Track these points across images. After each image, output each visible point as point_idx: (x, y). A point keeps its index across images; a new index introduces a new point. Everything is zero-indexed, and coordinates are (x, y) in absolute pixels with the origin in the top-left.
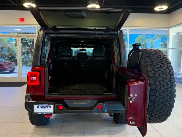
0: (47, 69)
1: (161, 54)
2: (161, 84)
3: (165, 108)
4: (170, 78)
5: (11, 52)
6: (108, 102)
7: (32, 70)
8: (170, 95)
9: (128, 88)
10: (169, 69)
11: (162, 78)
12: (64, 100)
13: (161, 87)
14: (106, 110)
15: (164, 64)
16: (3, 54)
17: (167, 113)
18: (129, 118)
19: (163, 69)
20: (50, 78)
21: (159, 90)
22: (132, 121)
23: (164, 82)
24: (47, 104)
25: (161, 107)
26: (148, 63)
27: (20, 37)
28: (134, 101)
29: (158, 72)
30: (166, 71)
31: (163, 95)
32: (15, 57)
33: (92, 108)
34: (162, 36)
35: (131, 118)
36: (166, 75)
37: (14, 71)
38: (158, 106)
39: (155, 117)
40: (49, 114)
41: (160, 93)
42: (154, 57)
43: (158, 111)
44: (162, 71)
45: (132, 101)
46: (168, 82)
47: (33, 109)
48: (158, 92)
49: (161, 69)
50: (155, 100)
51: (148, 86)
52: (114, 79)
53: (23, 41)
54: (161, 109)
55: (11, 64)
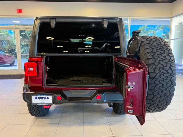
0: (44, 60)
1: (161, 41)
2: (160, 71)
3: (165, 96)
4: (171, 66)
5: (11, 45)
6: (107, 92)
7: (29, 61)
8: (170, 83)
9: (126, 76)
10: (170, 56)
11: (162, 65)
12: (63, 91)
13: (160, 75)
14: (105, 100)
15: (164, 51)
16: (3, 47)
17: (167, 102)
18: (127, 107)
19: (163, 56)
20: (48, 69)
21: (158, 78)
22: (130, 109)
23: (164, 70)
24: (45, 95)
25: (161, 95)
26: (148, 51)
27: (19, 28)
28: (132, 89)
29: (158, 60)
30: (166, 58)
31: (163, 83)
32: (15, 50)
33: (90, 98)
34: (164, 27)
35: (129, 107)
36: (167, 63)
37: (14, 64)
38: (158, 94)
39: (154, 106)
40: (47, 104)
41: (160, 81)
42: (154, 45)
43: (158, 99)
44: (162, 59)
45: (130, 89)
46: (168, 70)
47: (31, 100)
48: (157, 80)
49: (161, 56)
50: (154, 88)
51: (147, 73)
52: (114, 69)
53: (22, 34)
54: (160, 97)
55: (11, 57)
